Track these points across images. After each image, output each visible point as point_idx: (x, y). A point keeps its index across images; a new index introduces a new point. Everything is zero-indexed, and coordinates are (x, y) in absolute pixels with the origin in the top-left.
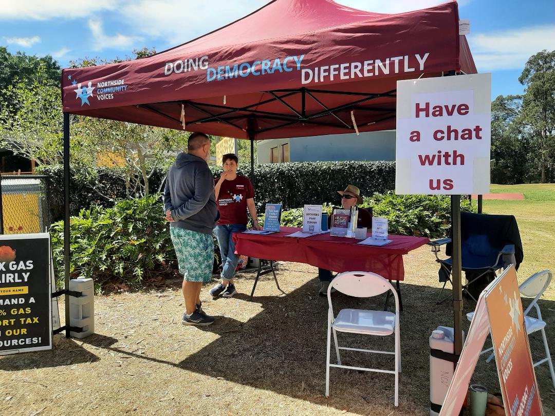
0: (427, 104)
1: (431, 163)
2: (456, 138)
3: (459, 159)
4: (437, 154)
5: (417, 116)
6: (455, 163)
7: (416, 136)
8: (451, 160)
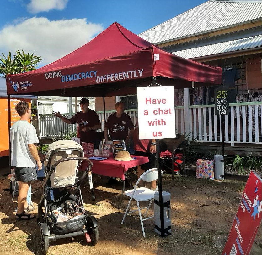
0: (150, 98)
1: (153, 125)
2: (162, 114)
3: (164, 123)
4: (155, 121)
5: (146, 103)
6: (162, 124)
7: (146, 113)
8: (161, 123)
